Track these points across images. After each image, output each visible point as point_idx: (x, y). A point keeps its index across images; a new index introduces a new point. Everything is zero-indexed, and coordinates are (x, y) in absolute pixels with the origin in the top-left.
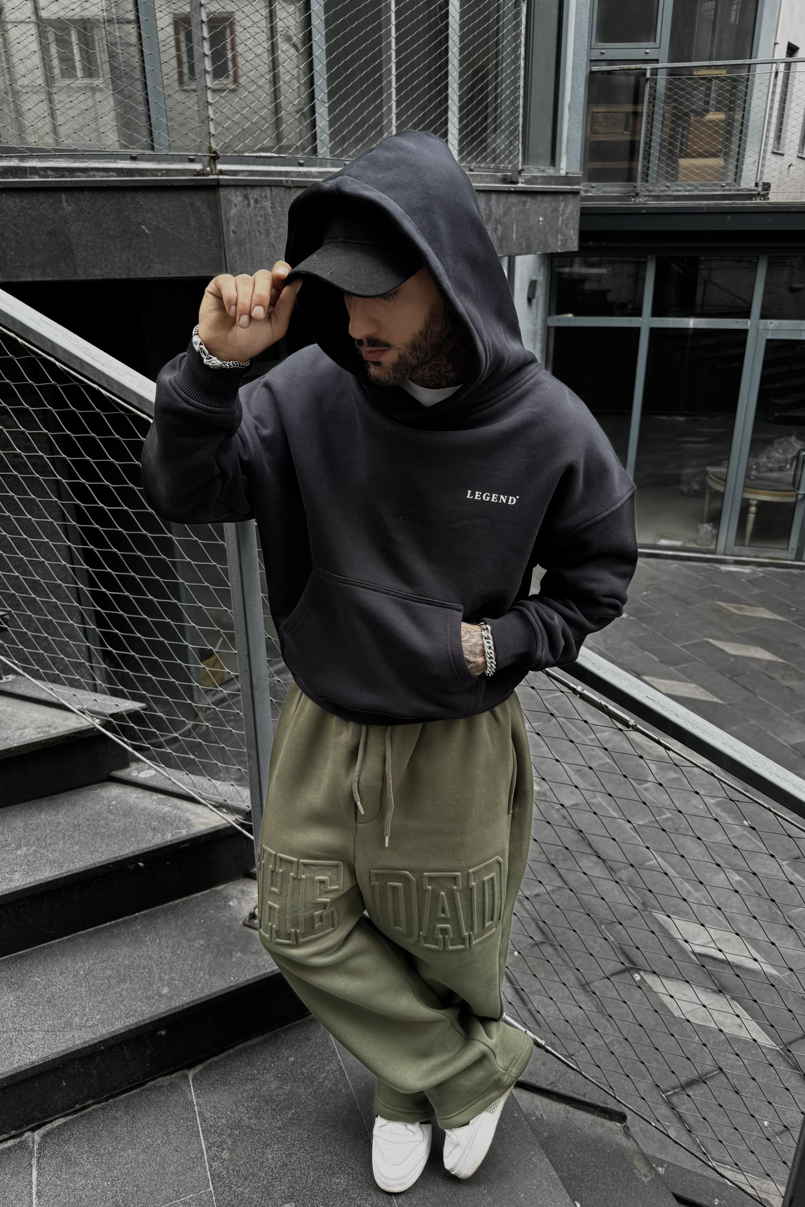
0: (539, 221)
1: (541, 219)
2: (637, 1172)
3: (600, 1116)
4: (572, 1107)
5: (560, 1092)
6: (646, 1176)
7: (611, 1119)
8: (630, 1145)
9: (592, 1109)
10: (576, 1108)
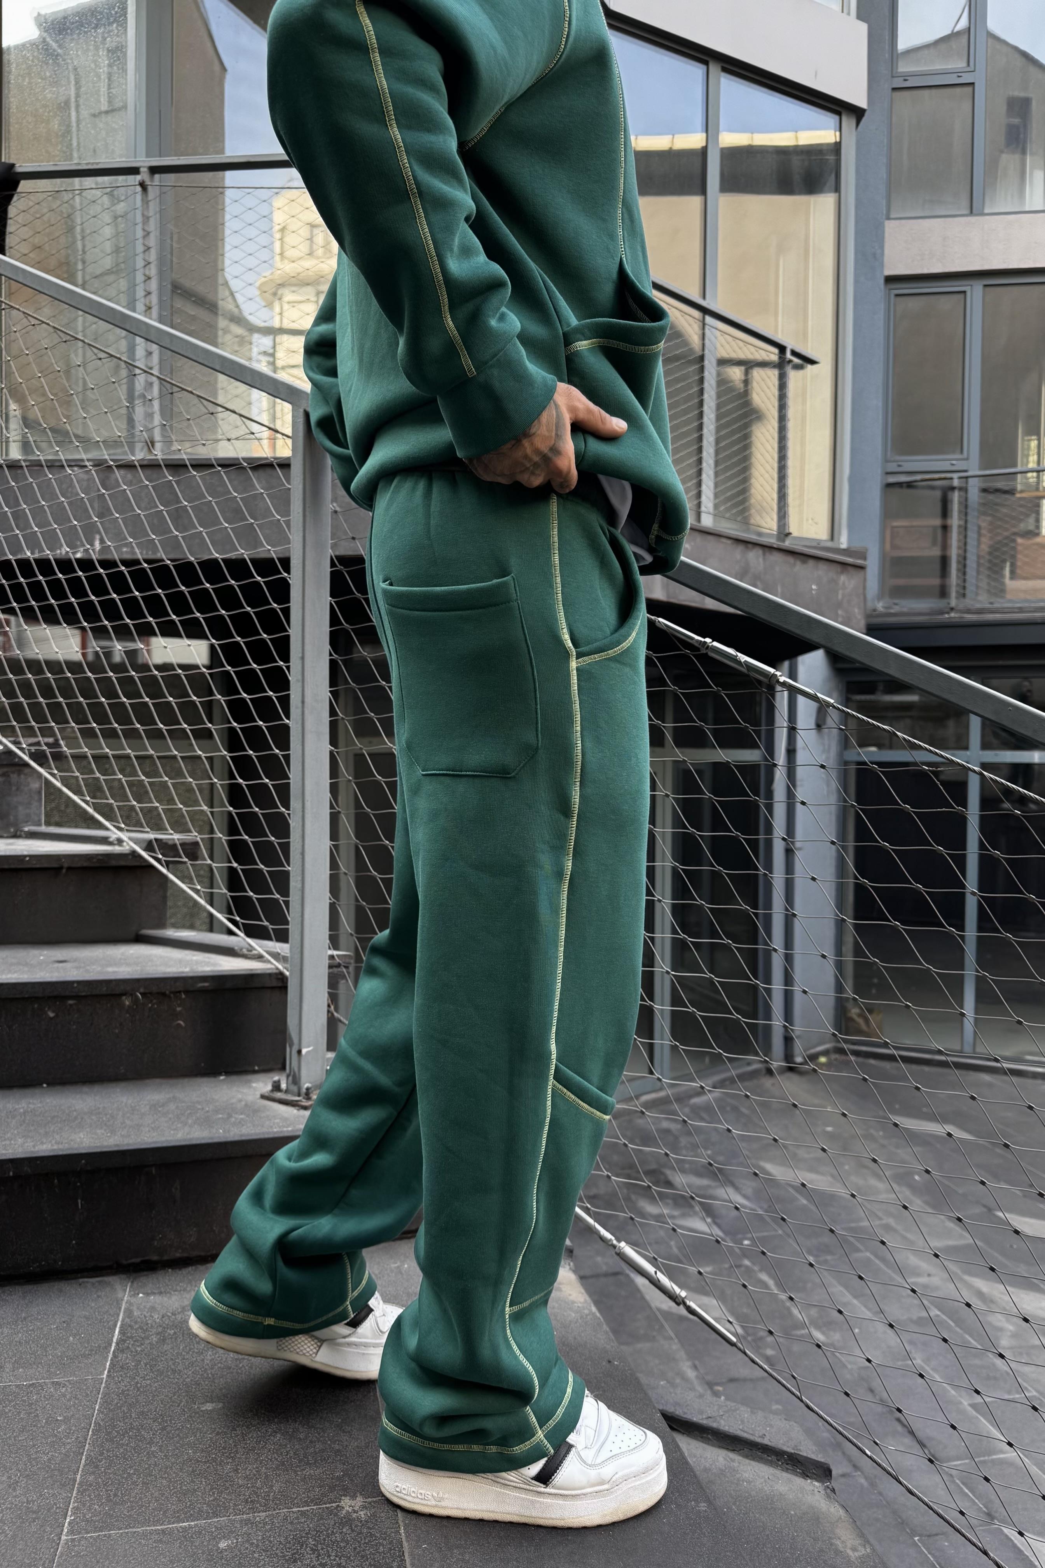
0: (812, 589)
1: (814, 587)
2: (838, 1542)
3: (787, 1470)
4: (740, 1455)
5: (722, 1428)
6: (854, 1549)
7: (805, 1475)
8: (832, 1510)
9: (774, 1458)
10: (746, 1457)
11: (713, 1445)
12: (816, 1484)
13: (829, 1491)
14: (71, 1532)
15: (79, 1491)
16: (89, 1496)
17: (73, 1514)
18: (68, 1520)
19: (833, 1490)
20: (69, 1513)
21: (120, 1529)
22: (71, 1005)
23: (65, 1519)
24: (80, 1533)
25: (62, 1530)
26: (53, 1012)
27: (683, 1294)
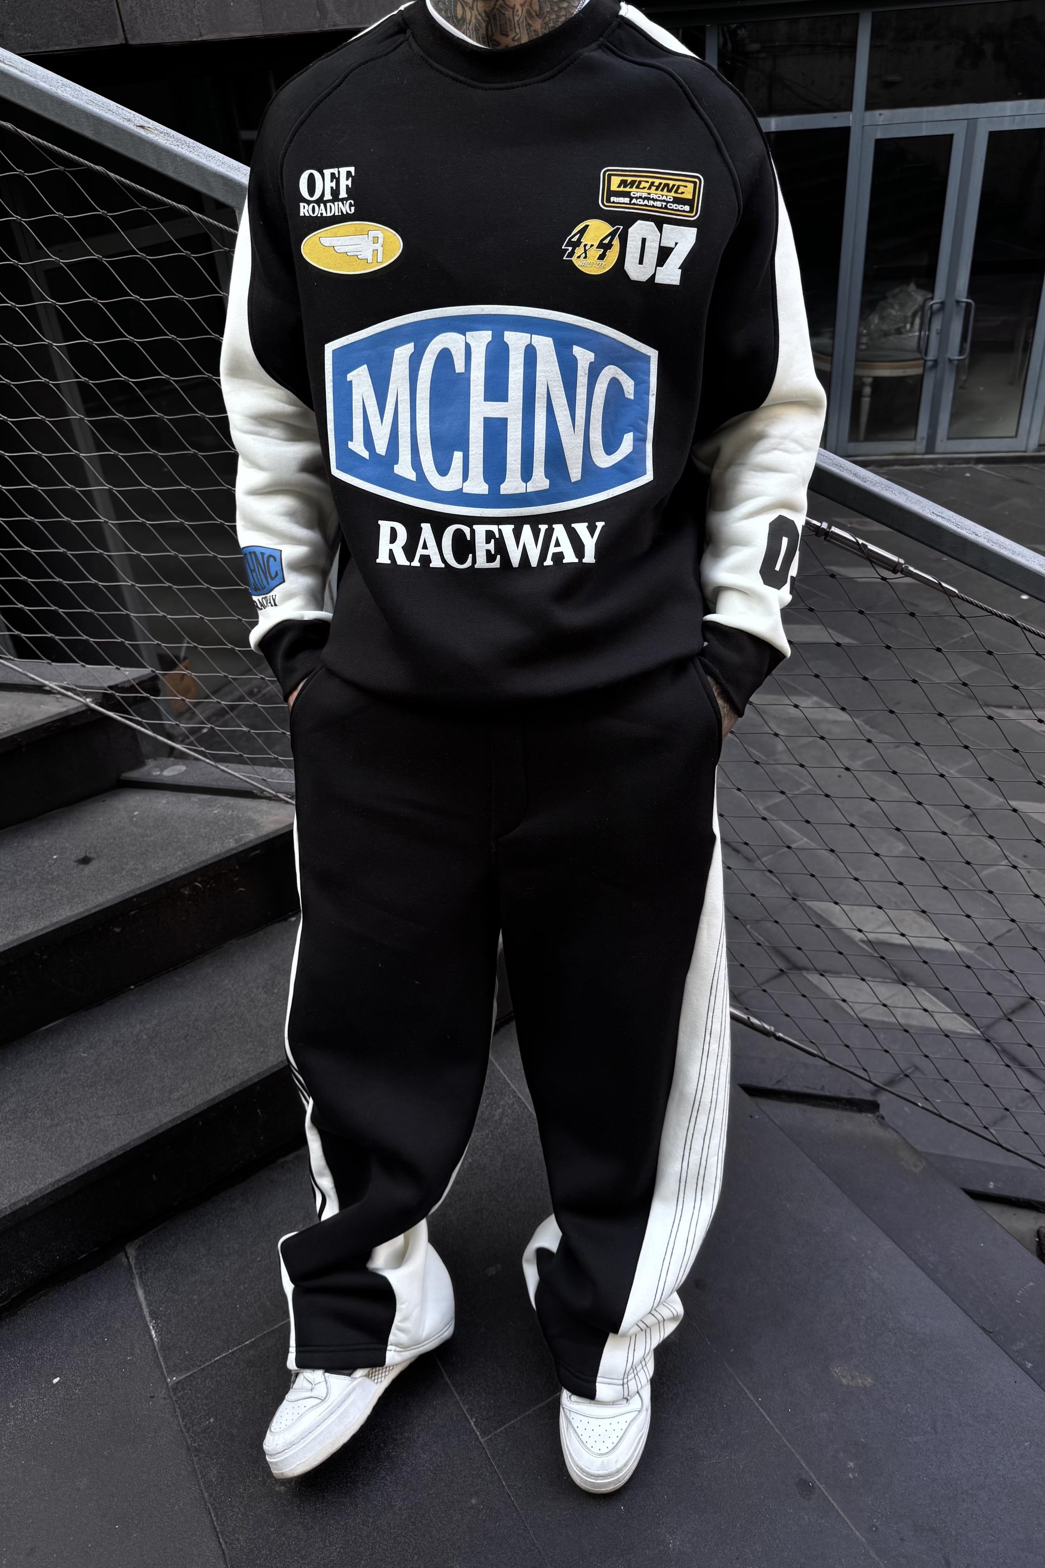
2: (903, 1164)
3: (846, 1110)
4: (809, 1105)
5: (791, 1090)
7: (860, 1112)
8: (889, 1136)
9: (835, 1103)
10: (814, 1105)
11: (786, 1101)
12: (870, 1115)
13: (879, 1119)
14: (484, 1434)
15: (459, 1394)
16: (470, 1395)
17: (472, 1416)
18: (472, 1424)
19: (883, 1118)
20: (469, 1417)
21: (516, 1417)
22: (134, 915)
23: (471, 1424)
24: (490, 1432)
25: (476, 1435)
26: (118, 927)
27: (772, 1029)
